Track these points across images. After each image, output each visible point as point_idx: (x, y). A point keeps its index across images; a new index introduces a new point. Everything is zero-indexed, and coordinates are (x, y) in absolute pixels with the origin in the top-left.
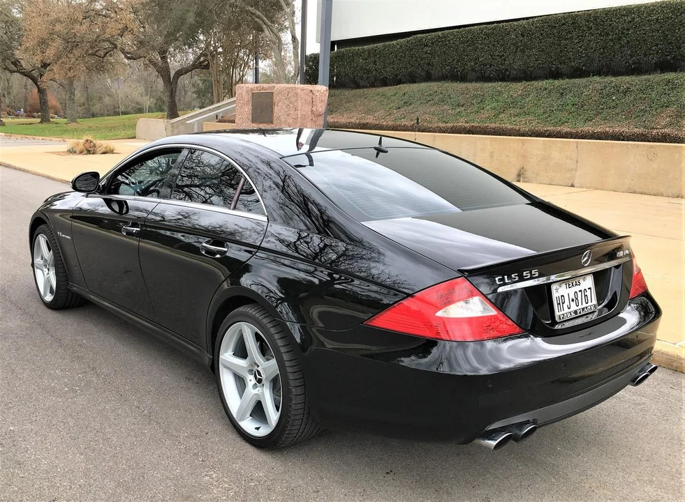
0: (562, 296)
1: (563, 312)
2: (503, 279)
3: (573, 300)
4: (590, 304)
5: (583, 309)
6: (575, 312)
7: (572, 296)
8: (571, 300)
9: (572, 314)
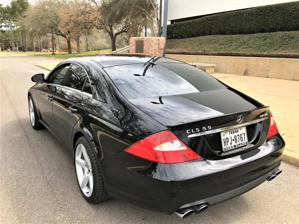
0: (227, 138)
1: (227, 146)
2: (191, 131)
3: (233, 140)
4: (244, 141)
5: (239, 144)
6: (235, 146)
7: (233, 138)
8: (232, 140)
9: (233, 147)
